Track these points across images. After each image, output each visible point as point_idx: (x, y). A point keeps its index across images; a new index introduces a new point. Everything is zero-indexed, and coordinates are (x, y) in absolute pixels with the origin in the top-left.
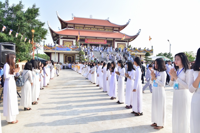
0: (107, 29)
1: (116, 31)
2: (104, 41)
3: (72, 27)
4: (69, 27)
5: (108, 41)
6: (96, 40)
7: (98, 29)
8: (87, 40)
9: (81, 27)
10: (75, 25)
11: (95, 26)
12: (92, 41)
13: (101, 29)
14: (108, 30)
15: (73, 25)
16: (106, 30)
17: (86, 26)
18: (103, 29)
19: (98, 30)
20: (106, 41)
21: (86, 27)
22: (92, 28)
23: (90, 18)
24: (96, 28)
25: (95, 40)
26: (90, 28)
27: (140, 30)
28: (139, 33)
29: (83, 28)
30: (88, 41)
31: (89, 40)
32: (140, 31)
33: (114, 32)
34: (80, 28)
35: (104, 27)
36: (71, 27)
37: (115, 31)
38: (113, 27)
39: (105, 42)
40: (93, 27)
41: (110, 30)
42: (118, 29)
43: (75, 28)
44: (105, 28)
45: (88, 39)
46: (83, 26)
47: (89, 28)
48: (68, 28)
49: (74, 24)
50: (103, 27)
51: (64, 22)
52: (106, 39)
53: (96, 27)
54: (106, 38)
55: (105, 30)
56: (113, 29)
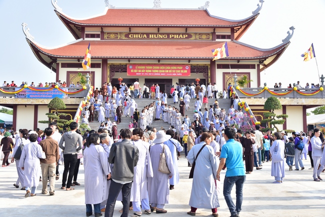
0: (196, 34)
1: (223, 37)
2: (184, 69)
3: (98, 36)
4: (88, 36)
5: (194, 69)
6: (158, 68)
7: (168, 34)
8: (134, 68)
9: (121, 33)
10: (106, 30)
11: (159, 27)
12: (145, 69)
13: (176, 34)
14: (198, 37)
15: (100, 29)
16: (193, 38)
17: (134, 30)
18: (183, 34)
19: (168, 37)
20: (187, 67)
21: (136, 34)
22: (152, 34)
23: (155, 8)
24: (163, 34)
25: (155, 68)
26: (145, 36)
27: (292, 28)
28: (290, 40)
29: (127, 36)
30: (135, 71)
31: (140, 67)
32: (291, 32)
33: (217, 40)
34: (119, 36)
35: (187, 28)
36: (93, 36)
37: (218, 37)
38: (214, 28)
39: (186, 71)
40: (155, 30)
41: (204, 37)
42: (228, 32)
43: (106, 36)
44: (190, 31)
45: (134, 65)
46: (127, 30)
47: (143, 34)
48: (86, 39)
49: (102, 27)
50: (183, 30)
51: (75, 24)
52: (187, 63)
53: (162, 30)
54: (189, 60)
55: (190, 36)
56: (214, 33)
